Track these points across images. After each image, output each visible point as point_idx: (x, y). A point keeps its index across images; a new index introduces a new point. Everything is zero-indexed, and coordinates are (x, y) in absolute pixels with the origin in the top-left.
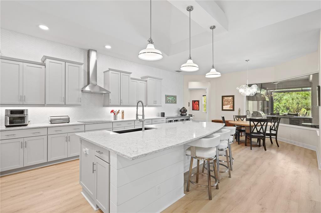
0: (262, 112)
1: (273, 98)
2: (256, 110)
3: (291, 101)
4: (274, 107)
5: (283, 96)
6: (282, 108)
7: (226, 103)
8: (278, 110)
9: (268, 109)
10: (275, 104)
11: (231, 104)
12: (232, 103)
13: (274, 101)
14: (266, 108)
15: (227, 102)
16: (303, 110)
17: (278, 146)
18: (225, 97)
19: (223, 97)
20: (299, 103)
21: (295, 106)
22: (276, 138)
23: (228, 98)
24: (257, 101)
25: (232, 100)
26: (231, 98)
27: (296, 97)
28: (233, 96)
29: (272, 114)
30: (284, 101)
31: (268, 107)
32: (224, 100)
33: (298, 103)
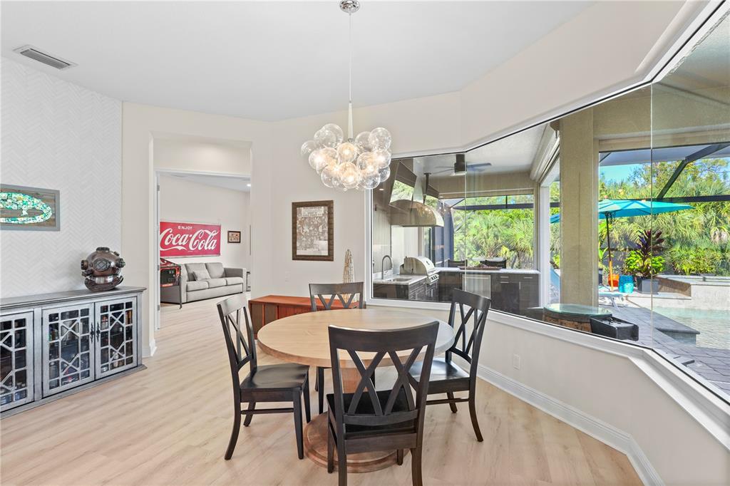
0: (428, 260)
1: (454, 224)
2: (413, 254)
3: (485, 231)
4: (455, 245)
5: (470, 220)
6: (469, 245)
7: (306, 229)
8: (463, 250)
9: (442, 249)
10: (458, 238)
11: (323, 232)
12: (326, 229)
13: (455, 230)
14: (438, 247)
15: (309, 225)
16: (504, 249)
17: (480, 439)
18: (303, 209)
19: (296, 206)
20: (499, 234)
21: (491, 241)
22: (471, 400)
23: (313, 209)
24: (417, 228)
25: (326, 220)
26: (321, 211)
27: (492, 224)
28: (329, 205)
29: (451, 264)
30: (473, 231)
31: (443, 244)
32: (299, 217)
33: (496, 236)
